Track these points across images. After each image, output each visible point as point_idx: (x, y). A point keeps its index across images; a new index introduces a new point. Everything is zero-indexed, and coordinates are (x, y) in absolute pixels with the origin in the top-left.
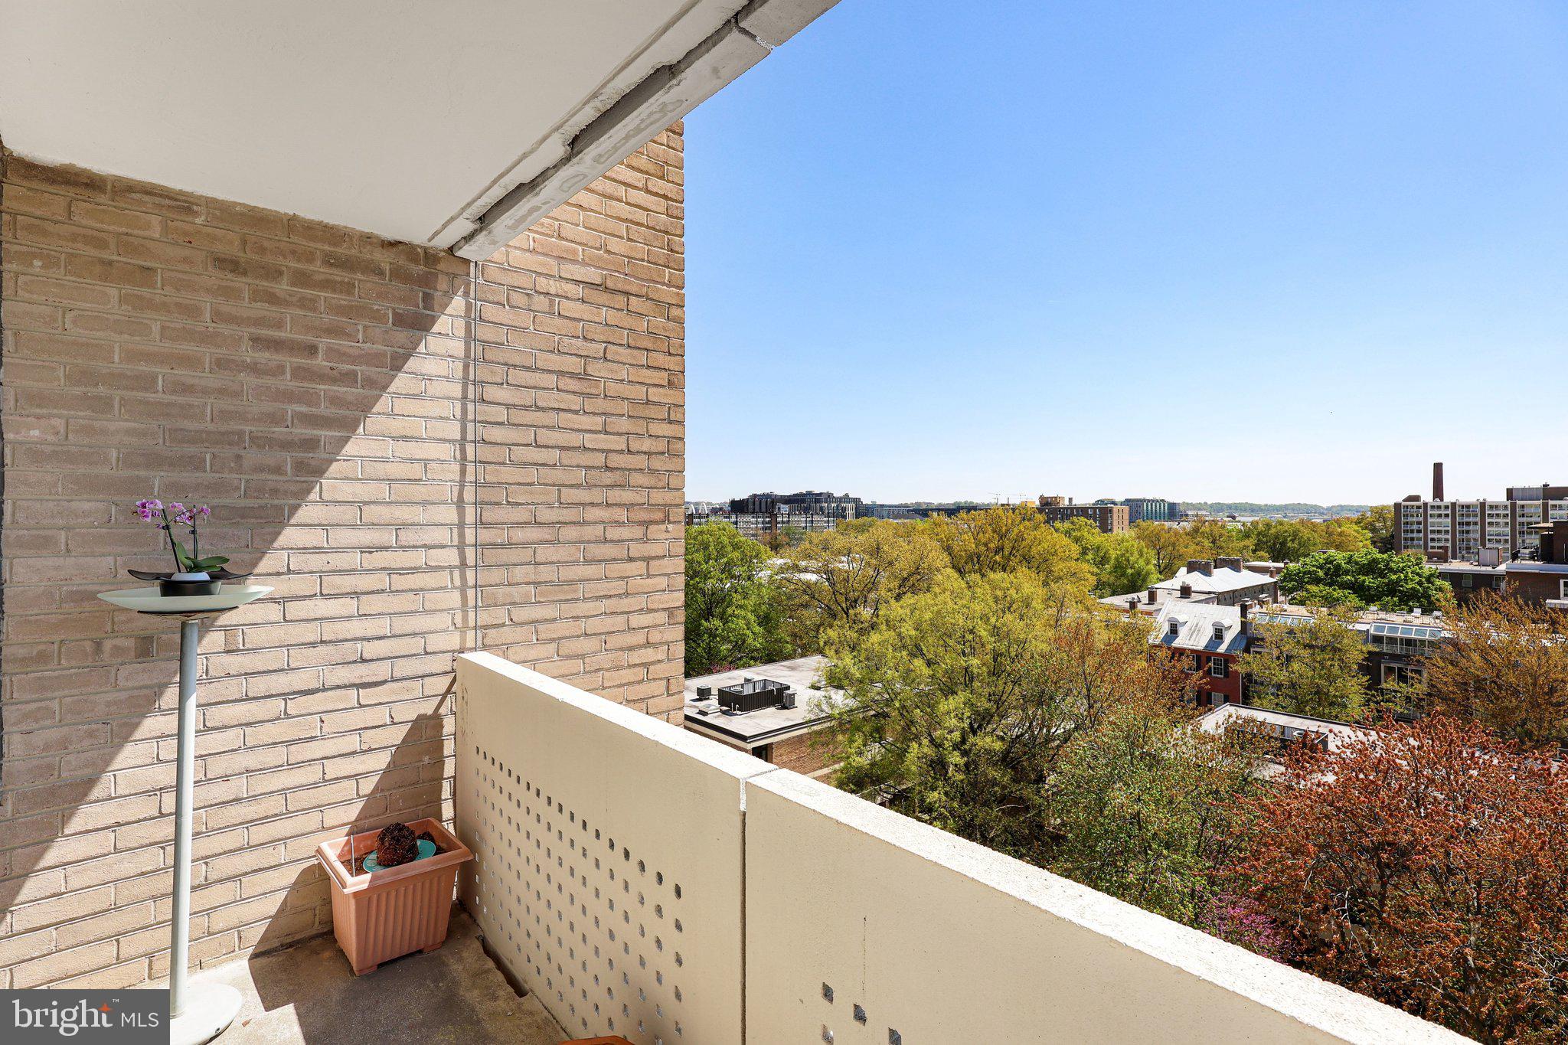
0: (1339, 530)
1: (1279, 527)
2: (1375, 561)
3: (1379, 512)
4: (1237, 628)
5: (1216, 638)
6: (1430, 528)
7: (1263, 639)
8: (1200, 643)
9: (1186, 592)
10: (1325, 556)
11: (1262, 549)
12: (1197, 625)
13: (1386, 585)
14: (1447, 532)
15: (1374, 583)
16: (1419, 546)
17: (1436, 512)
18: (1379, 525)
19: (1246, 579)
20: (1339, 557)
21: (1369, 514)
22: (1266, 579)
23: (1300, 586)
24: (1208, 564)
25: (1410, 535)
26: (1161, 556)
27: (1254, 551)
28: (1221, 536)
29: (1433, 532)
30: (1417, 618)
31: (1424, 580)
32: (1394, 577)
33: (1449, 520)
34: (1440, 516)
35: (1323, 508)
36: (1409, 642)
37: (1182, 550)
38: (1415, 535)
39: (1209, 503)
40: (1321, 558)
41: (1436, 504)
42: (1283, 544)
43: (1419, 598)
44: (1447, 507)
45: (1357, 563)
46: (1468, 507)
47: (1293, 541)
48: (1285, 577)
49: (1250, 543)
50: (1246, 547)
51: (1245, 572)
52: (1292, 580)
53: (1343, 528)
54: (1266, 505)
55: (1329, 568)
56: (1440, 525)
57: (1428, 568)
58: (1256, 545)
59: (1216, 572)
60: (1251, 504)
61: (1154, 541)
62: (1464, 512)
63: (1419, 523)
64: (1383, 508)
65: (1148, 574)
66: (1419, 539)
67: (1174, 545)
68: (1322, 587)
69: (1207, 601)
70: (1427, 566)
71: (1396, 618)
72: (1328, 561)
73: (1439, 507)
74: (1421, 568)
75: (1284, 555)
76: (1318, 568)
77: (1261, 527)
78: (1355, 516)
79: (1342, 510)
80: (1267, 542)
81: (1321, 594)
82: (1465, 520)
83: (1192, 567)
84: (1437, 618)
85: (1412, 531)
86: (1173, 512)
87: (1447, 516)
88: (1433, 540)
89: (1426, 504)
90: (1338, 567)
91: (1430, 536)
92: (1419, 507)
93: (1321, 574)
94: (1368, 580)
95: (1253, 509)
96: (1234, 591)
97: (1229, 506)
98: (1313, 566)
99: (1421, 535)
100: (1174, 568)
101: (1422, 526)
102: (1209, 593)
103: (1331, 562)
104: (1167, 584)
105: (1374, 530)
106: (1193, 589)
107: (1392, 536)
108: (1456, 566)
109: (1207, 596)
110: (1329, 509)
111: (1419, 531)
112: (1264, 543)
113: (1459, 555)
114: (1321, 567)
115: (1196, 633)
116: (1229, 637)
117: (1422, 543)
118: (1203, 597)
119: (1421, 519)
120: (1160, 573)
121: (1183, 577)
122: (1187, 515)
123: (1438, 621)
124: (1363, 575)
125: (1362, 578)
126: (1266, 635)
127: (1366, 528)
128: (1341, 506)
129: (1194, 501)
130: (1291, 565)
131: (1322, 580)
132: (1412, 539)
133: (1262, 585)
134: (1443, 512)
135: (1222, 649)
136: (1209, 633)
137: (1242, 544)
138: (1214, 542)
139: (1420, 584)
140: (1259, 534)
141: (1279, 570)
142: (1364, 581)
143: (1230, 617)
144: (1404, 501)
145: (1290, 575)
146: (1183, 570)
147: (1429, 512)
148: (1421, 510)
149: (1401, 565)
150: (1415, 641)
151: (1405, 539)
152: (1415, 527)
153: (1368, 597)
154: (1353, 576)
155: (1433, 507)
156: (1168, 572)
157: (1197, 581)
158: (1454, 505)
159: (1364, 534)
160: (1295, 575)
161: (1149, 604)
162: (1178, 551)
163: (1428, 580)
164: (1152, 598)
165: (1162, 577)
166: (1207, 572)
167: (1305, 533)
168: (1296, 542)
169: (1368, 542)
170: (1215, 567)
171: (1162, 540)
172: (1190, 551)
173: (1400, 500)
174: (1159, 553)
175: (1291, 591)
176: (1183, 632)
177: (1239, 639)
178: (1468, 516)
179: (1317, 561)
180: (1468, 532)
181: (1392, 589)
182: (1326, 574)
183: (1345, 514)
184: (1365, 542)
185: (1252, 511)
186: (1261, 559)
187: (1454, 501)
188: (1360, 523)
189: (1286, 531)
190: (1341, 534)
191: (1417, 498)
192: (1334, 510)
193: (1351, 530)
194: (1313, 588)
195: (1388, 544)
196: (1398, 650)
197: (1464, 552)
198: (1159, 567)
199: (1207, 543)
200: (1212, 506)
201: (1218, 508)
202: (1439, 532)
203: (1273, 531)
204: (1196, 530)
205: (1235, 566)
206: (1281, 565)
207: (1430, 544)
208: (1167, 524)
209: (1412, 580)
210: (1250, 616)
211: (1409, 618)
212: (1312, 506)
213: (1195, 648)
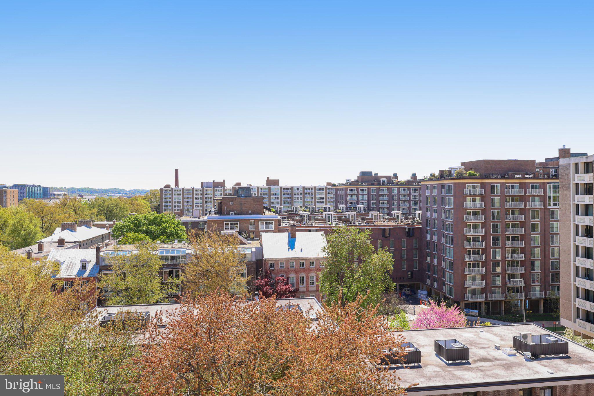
0: (137, 202)
1: (109, 202)
2: (156, 218)
3: (153, 192)
4: (94, 261)
5: (82, 269)
6: (174, 201)
7: (112, 266)
8: (73, 273)
9: (61, 243)
10: (134, 217)
11: (101, 214)
12: (71, 263)
13: (161, 230)
14: (180, 202)
15: (155, 229)
16: (170, 210)
17: (177, 193)
18: (153, 199)
19: (95, 232)
20: (140, 217)
21: (149, 194)
22: (104, 231)
23: (123, 234)
24: (73, 225)
25: (166, 204)
26: (44, 221)
27: (97, 216)
28: (79, 207)
29: (175, 202)
30: (176, 244)
31: (175, 226)
32: (164, 225)
33: (181, 197)
34: (178, 194)
35: (126, 191)
36: (174, 258)
37: (57, 217)
38: (168, 204)
39: (67, 188)
40: (132, 218)
41: (176, 189)
42: (111, 211)
43: (173, 235)
44: (180, 190)
45: (148, 219)
46: (188, 190)
47: (116, 209)
48: (115, 230)
49: (95, 211)
50: (93, 213)
51: (93, 228)
52: (118, 231)
53: (139, 202)
54: (99, 189)
55: (136, 223)
56: (178, 199)
57: (177, 220)
58: (98, 212)
59: (78, 229)
60: (91, 189)
61: (40, 212)
62: (187, 193)
63: (170, 198)
64: (156, 190)
65: (36, 233)
66: (170, 206)
67: (52, 214)
68: (133, 233)
69: (73, 247)
70: (177, 219)
71: (168, 246)
72: (136, 219)
73: (177, 191)
74: (174, 220)
75: (112, 218)
76: (131, 223)
77: (100, 202)
78: (143, 195)
79: (135, 192)
80: (103, 210)
81: (133, 237)
82: (187, 196)
83: (64, 227)
84: (184, 244)
85: (167, 202)
86: (46, 193)
87: (180, 194)
88: (175, 206)
89: (172, 189)
90: (140, 222)
91: (174, 205)
92: (170, 191)
93: (132, 226)
94: (153, 228)
95: (92, 191)
96: (88, 240)
97: (79, 190)
98: (128, 222)
99: (171, 204)
100: (52, 228)
101: (171, 200)
102: (75, 242)
103: (137, 220)
104: (49, 239)
105: (151, 202)
106: (65, 241)
107: (159, 205)
108: (185, 218)
109: (74, 244)
110: (129, 191)
111: (170, 202)
112: (102, 211)
113: (185, 213)
114: (132, 223)
115: (70, 268)
116: (89, 267)
117: (171, 208)
118: (71, 245)
119: (171, 196)
120: (43, 232)
121: (58, 234)
122: (54, 195)
123: (184, 246)
124: (151, 225)
125: (150, 227)
126: (113, 263)
127: (148, 201)
128: (135, 190)
129: (58, 186)
130: (118, 223)
131: (132, 229)
132: (167, 206)
133: (103, 235)
134: (179, 193)
135: (86, 275)
136: (78, 266)
137: (90, 212)
138: (75, 210)
139: (174, 228)
140: (99, 205)
141: (111, 226)
142: (152, 228)
143: (90, 255)
144: (164, 187)
145: (117, 228)
146: (58, 229)
147: (174, 193)
148: (171, 192)
149: (167, 219)
150: (176, 256)
151: (165, 206)
152: (168, 200)
153: (154, 237)
154: (147, 226)
155: (175, 190)
156: (48, 231)
157: (67, 236)
158: (183, 189)
159: (147, 204)
160: (120, 228)
161: (38, 253)
162: (55, 217)
163: (177, 226)
164: (40, 248)
165: (45, 235)
166: (73, 230)
167: (122, 205)
168: (118, 209)
169: (150, 208)
170: (78, 226)
171: (45, 211)
172: (61, 218)
173: (162, 187)
174: (42, 220)
175: (117, 237)
176: (63, 267)
177: (95, 267)
178: (188, 195)
179: (130, 219)
180: (188, 202)
181: (163, 232)
182: (135, 226)
183: (137, 194)
184: (148, 208)
185: (91, 192)
186: (101, 220)
187: (183, 188)
188: (145, 198)
189: (113, 204)
190: (138, 205)
191: (168, 186)
192: (132, 192)
193: (142, 202)
194: (129, 234)
195: (158, 209)
196: (170, 262)
197: (186, 212)
198: (43, 228)
199: (71, 212)
200: (69, 189)
201: (73, 190)
202: (177, 202)
203: (106, 204)
204: (64, 205)
205: (88, 225)
206: (112, 223)
207: (174, 208)
208: (44, 201)
209: (171, 227)
210: (101, 254)
211: (173, 245)
212: (121, 190)
213: (70, 277)
